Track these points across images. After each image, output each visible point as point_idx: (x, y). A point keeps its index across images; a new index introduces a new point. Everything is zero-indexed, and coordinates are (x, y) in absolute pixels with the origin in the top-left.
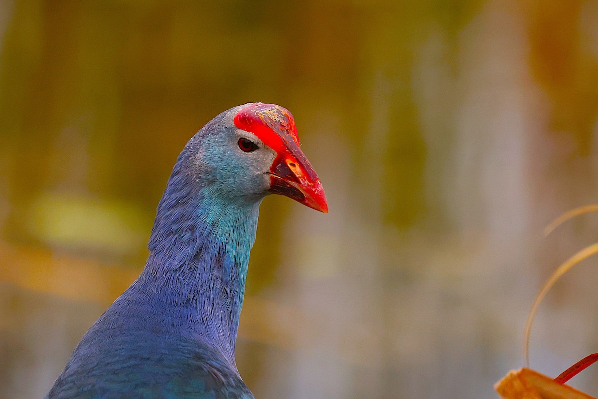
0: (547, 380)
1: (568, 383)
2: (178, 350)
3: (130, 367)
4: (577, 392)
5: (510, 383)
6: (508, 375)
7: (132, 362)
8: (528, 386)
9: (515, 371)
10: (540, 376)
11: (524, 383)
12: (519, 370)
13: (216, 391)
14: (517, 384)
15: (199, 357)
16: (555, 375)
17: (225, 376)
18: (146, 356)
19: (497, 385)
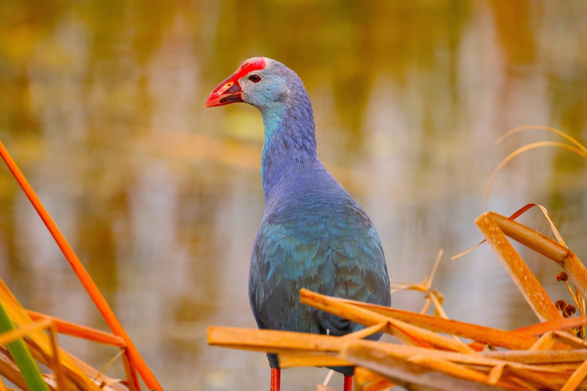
0: (504, 218)
1: (515, 220)
2: (339, 199)
3: (317, 208)
4: (520, 225)
5: (483, 219)
6: (482, 215)
7: (318, 205)
8: (492, 221)
9: (485, 214)
10: (499, 216)
11: (490, 220)
12: (488, 213)
13: (362, 223)
14: (487, 220)
15: (350, 203)
16: (509, 216)
17: (363, 213)
18: (325, 202)
19: (476, 220)
